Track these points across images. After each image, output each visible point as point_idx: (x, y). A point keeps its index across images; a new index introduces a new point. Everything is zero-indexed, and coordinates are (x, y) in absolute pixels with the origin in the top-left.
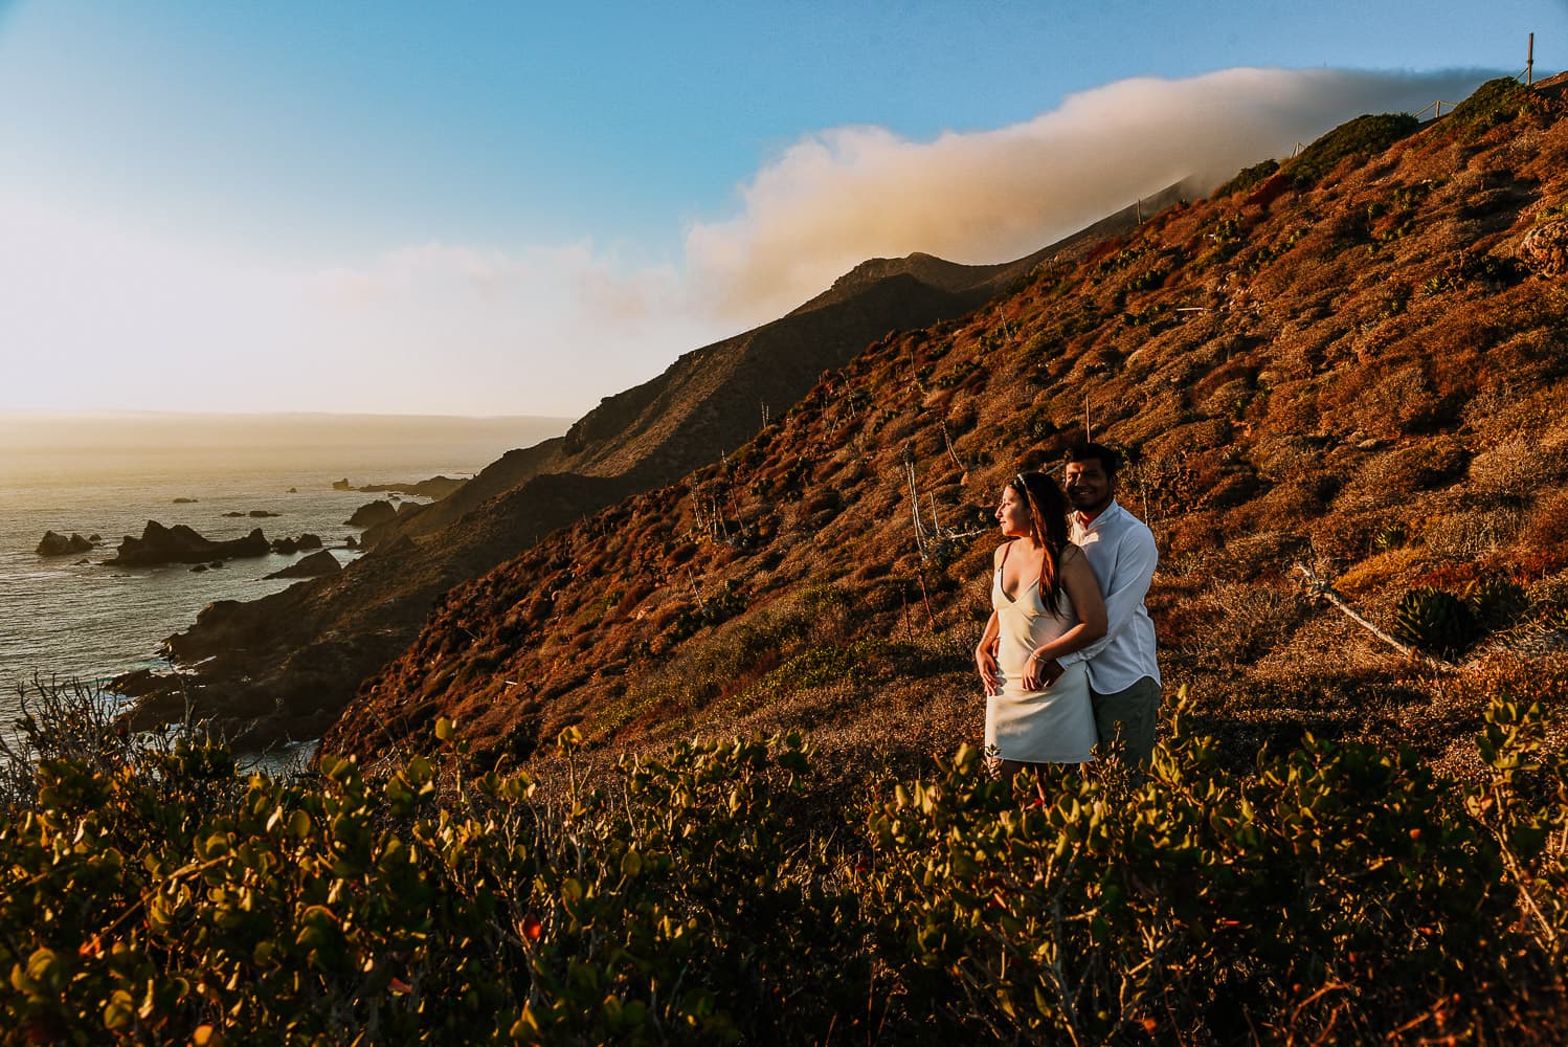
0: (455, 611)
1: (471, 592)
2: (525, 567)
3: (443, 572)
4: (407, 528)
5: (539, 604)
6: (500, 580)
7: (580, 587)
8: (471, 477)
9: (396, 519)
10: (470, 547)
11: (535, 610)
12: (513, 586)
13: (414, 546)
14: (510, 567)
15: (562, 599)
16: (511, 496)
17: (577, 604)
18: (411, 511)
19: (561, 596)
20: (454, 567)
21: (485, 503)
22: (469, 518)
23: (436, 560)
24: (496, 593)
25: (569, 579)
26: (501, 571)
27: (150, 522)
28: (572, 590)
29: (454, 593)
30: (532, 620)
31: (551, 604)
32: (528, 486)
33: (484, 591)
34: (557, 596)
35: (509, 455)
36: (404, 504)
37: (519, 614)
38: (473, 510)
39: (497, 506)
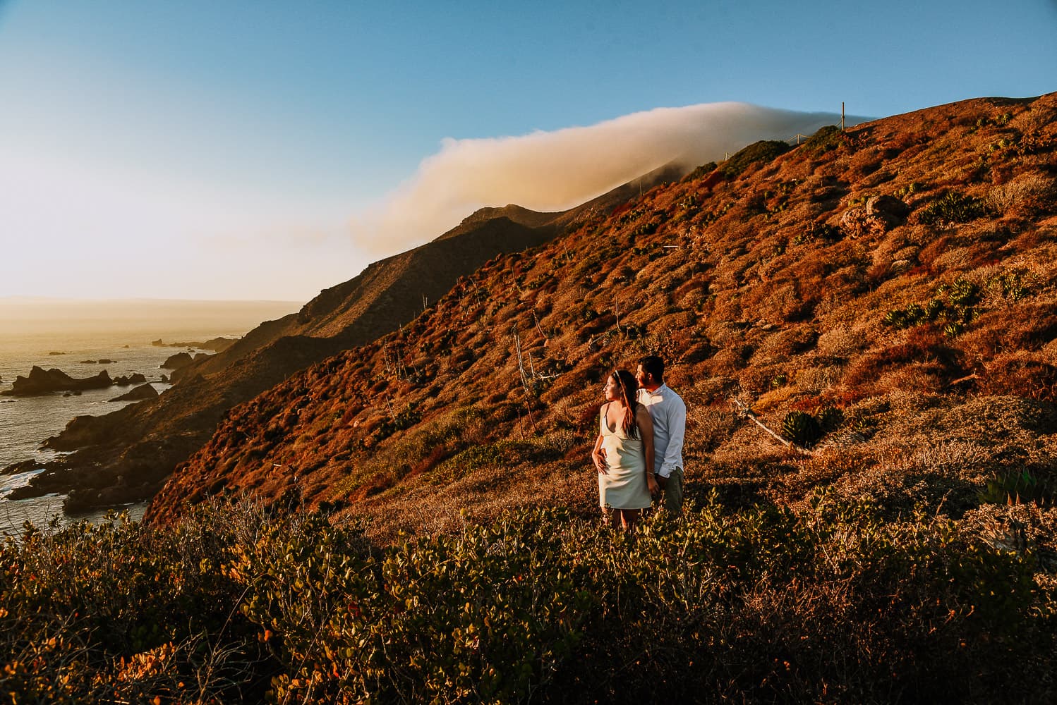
0: (235, 421)
1: (245, 409)
2: (279, 394)
3: (222, 397)
4: (200, 369)
5: (289, 417)
6: (263, 402)
7: (315, 406)
8: (240, 338)
9: (193, 364)
10: (240, 381)
11: (287, 421)
12: (272, 405)
13: (205, 380)
14: (269, 394)
15: (304, 414)
16: (266, 350)
17: (313, 416)
18: (202, 359)
19: (303, 412)
20: (229, 393)
21: (249, 354)
22: (239, 363)
23: (219, 389)
24: (261, 410)
25: (308, 402)
26: (264, 397)
27: (34, 367)
28: (310, 409)
29: (234, 410)
30: (285, 427)
31: (297, 416)
32: (276, 344)
33: (253, 409)
34: (300, 412)
35: (263, 324)
36: (197, 355)
37: (278, 422)
38: (242, 358)
39: (256, 356)
